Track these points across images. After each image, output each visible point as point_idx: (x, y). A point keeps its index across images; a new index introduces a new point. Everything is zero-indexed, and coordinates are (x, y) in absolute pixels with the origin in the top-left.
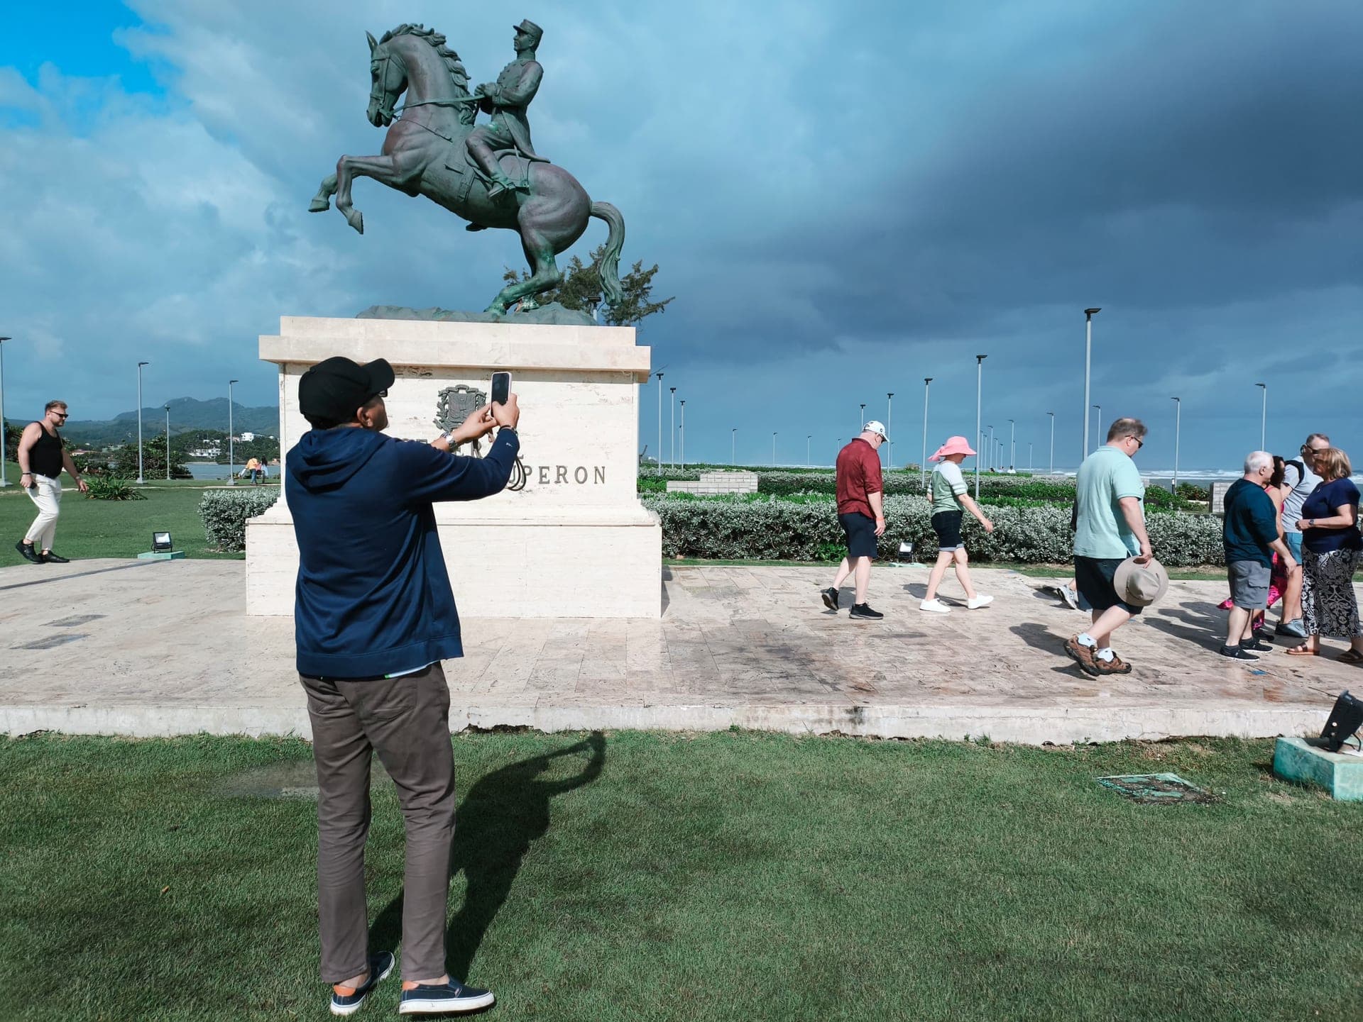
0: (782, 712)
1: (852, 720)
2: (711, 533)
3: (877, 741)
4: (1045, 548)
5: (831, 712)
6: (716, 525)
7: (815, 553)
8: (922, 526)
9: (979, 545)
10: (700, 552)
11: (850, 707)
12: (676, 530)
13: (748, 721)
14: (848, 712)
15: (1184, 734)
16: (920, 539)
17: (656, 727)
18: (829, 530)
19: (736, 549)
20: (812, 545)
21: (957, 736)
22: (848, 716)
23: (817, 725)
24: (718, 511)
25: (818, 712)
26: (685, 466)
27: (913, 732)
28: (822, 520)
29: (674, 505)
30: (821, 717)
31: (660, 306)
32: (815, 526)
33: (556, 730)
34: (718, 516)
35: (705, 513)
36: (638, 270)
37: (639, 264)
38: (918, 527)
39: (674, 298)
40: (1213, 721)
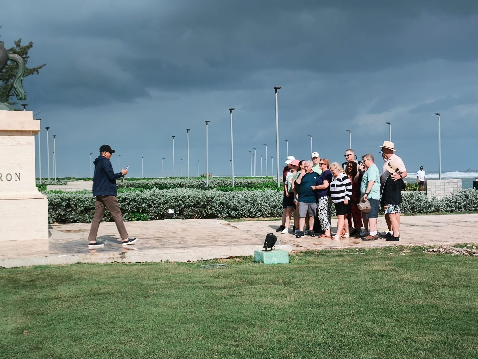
0: (96, 256)
1: (121, 257)
2: (73, 210)
3: (130, 264)
4: (243, 210)
5: (114, 255)
6: (76, 205)
7: (129, 218)
8: (183, 202)
9: (212, 210)
10: (68, 220)
11: (121, 253)
12: (53, 209)
13: (84, 260)
14: (120, 254)
15: (234, 256)
16: (182, 208)
17: (49, 264)
18: (136, 205)
19: (87, 218)
20: (127, 214)
21: (158, 261)
22: (120, 256)
23: (109, 260)
24: (76, 198)
25: (109, 255)
26: (57, 179)
27: (142, 260)
28: (132, 200)
29: (52, 195)
30: (110, 257)
31: (36, 70)
32: (128, 204)
33: (11, 267)
34: (76, 200)
35: (69, 199)
36: (18, 45)
37: (20, 41)
38: (181, 202)
39: (45, 65)
40: (244, 251)
